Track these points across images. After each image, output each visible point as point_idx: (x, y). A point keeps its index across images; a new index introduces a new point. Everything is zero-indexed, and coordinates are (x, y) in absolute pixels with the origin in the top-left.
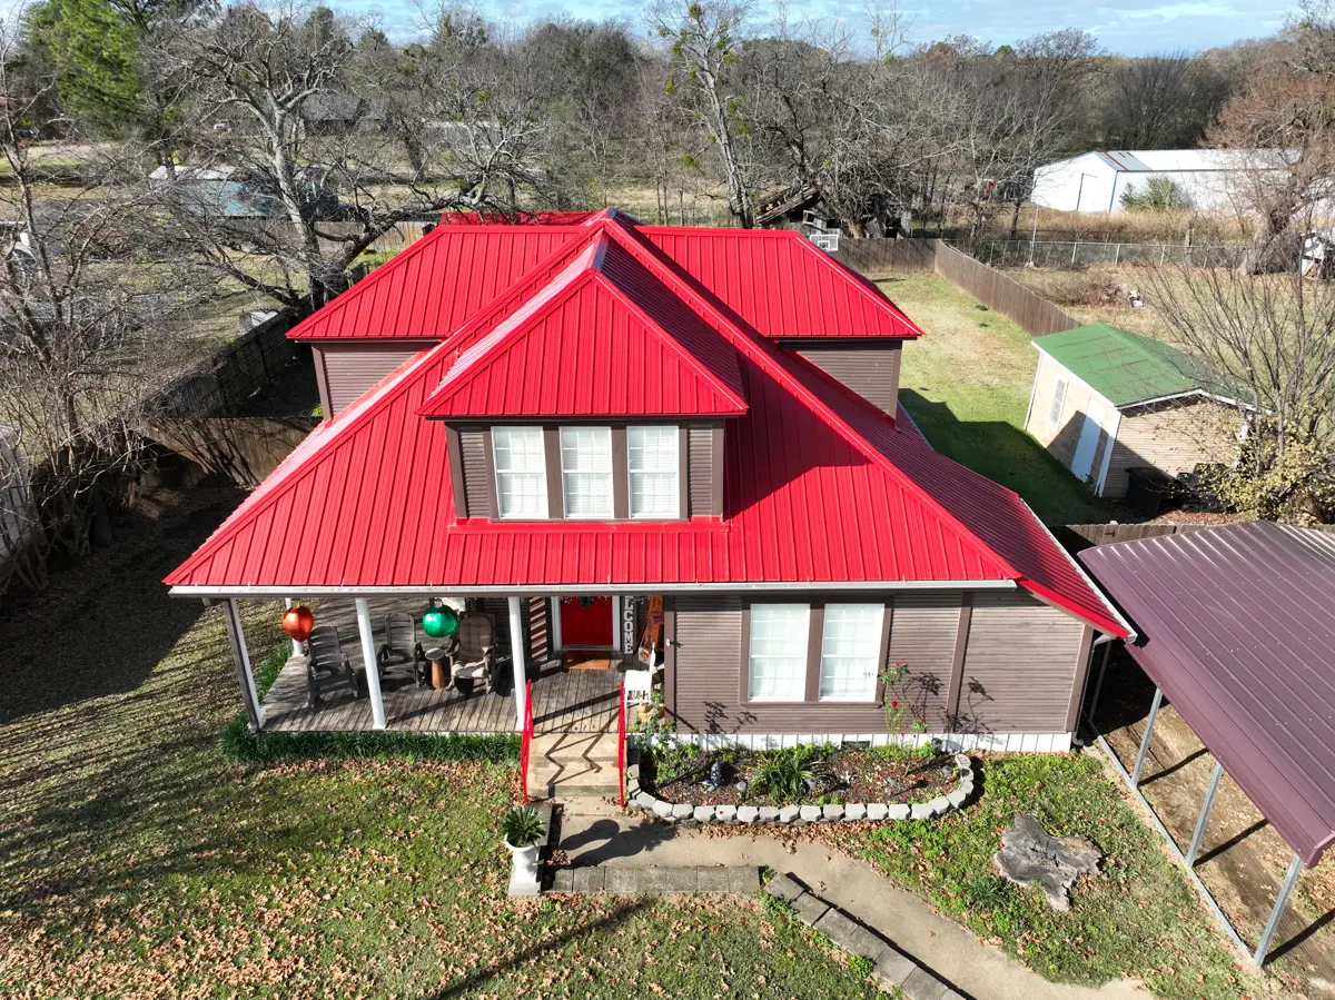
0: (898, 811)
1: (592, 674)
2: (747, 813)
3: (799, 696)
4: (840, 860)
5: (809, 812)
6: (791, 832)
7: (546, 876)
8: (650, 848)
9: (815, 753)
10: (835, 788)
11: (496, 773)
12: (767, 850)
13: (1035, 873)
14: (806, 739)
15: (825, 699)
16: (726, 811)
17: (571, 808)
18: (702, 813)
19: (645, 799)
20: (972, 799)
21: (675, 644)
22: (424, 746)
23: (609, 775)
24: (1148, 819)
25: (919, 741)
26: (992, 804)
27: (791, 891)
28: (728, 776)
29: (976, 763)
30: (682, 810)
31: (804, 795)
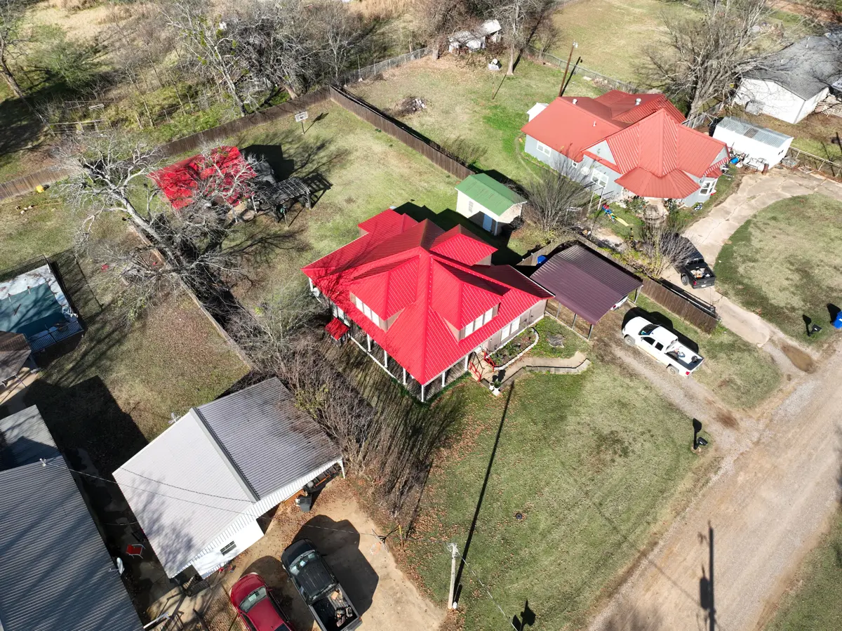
0: (532, 346)
2: (513, 361)
3: (508, 335)
4: (531, 359)
5: (521, 354)
6: (522, 359)
7: (499, 390)
8: (505, 375)
9: (511, 343)
10: (520, 347)
12: (521, 364)
13: (556, 344)
14: (509, 341)
15: (511, 333)
16: (509, 362)
17: (486, 378)
18: (507, 365)
19: (496, 369)
20: (539, 336)
22: (453, 384)
25: (523, 330)
26: (542, 335)
27: (530, 368)
28: (503, 355)
30: (503, 367)
31: (518, 352)
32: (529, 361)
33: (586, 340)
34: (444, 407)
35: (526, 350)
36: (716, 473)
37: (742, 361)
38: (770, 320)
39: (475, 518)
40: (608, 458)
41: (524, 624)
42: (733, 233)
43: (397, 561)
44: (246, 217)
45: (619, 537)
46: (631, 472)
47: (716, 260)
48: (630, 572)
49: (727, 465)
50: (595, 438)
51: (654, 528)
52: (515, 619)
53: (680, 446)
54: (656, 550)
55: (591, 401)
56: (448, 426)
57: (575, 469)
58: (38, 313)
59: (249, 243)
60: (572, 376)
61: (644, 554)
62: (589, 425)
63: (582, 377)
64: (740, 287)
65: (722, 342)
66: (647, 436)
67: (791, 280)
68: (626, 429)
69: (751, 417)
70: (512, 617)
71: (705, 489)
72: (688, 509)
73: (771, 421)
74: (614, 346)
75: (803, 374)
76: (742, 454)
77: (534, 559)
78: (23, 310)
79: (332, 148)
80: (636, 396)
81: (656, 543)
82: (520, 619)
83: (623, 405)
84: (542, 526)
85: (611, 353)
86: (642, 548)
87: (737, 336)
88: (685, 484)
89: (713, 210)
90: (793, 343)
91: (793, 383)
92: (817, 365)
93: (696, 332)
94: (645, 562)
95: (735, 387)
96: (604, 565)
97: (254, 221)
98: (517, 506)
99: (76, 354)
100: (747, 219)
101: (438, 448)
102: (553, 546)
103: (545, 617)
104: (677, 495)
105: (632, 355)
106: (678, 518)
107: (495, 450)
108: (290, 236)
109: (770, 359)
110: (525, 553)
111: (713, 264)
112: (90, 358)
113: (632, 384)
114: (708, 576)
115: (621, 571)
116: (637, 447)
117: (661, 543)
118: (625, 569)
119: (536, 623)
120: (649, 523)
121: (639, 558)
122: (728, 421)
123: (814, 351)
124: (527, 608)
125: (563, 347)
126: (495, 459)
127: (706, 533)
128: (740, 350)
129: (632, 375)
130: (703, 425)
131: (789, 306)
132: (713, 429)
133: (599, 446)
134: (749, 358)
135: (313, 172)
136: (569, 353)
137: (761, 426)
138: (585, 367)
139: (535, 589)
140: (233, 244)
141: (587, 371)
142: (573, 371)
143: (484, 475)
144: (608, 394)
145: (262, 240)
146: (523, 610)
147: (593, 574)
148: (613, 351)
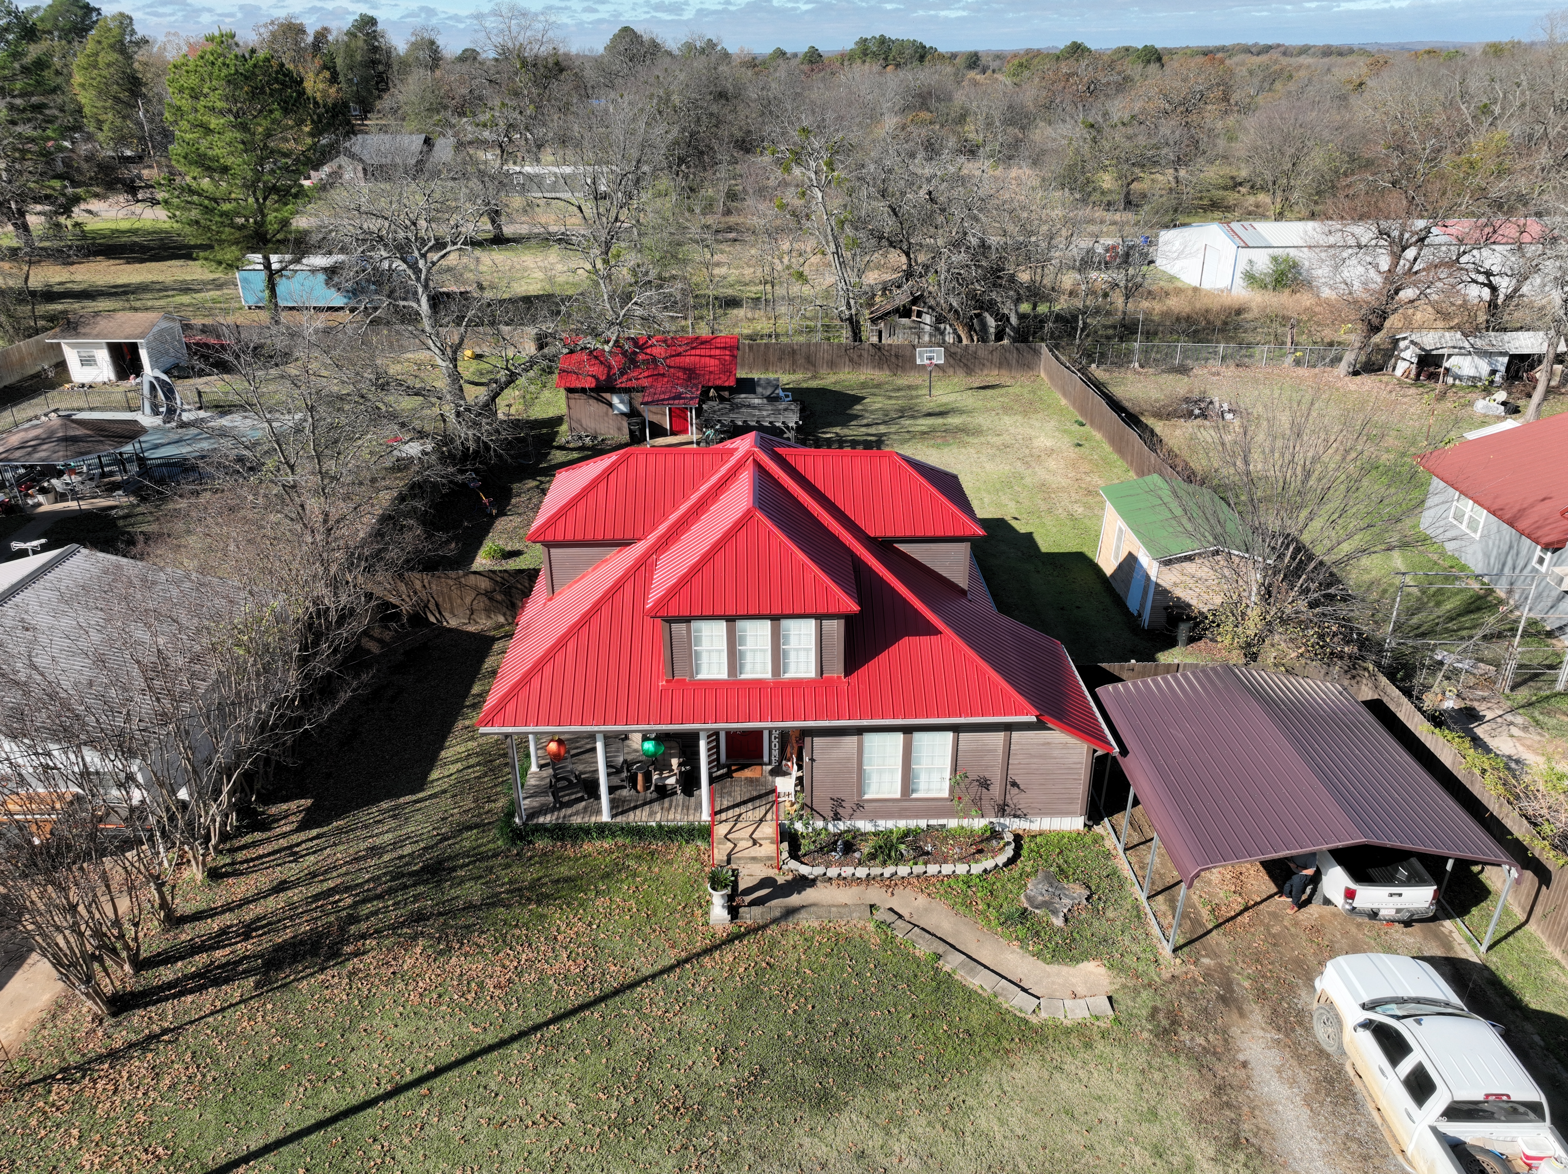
0: (961, 869)
1: (750, 781)
2: (861, 872)
3: (896, 793)
4: (922, 900)
5: (903, 870)
6: (891, 883)
7: (734, 912)
8: (799, 893)
9: (907, 833)
10: (921, 854)
11: (689, 850)
12: (875, 894)
13: (1046, 905)
14: (903, 824)
15: (914, 796)
16: (847, 871)
17: (743, 872)
18: (833, 872)
19: (793, 864)
20: (1011, 861)
21: (812, 760)
22: (639, 833)
23: (768, 849)
24: (1126, 871)
25: (979, 824)
26: (1025, 863)
27: (890, 918)
28: (849, 848)
29: (1018, 838)
30: (818, 871)
31: (900, 859)
32: (909, 901)
33: (1166, 950)
35: (932, 869)
55: (985, 1121)
56: (508, 906)
60: (1002, 1015)
63: (1034, 1035)
74: (1257, 1014)
85: (1224, 1032)
101: (413, 938)
105: (1309, 1088)
129: (1243, 1146)
135: (872, 435)
136: (1063, 952)
138: (1073, 1013)
141: (1068, 1032)
142: (1018, 1001)
144: (1077, 1140)
148: (1235, 1031)
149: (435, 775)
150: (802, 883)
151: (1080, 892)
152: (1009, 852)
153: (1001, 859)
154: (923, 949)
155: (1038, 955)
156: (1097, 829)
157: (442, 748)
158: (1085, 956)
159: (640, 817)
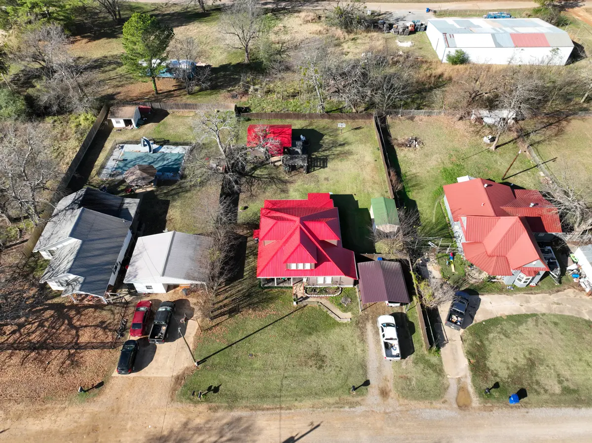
0: (332, 296)
2: (317, 296)
3: (323, 283)
4: (326, 301)
5: (323, 296)
6: (321, 298)
7: (297, 303)
9: (325, 288)
10: (326, 292)
11: (290, 291)
12: (319, 300)
13: (344, 302)
14: (324, 286)
15: (325, 283)
16: (314, 296)
17: (298, 295)
19: (306, 294)
20: (340, 294)
22: (281, 287)
23: (302, 291)
24: (358, 296)
25: (336, 286)
26: (343, 294)
27: (321, 304)
28: (315, 291)
30: (310, 295)
31: (323, 293)
32: (324, 301)
33: (360, 311)
34: (269, 294)
35: (328, 295)
36: (350, 407)
37: (428, 376)
38: (472, 370)
39: (235, 343)
40: (310, 363)
41: (212, 390)
42: (514, 314)
43: (195, 335)
44: (276, 164)
45: (278, 394)
46: (313, 376)
47: (483, 321)
48: (268, 409)
49: (359, 409)
50: (315, 352)
51: (296, 403)
52: (211, 386)
53: (347, 385)
54: (288, 411)
55: (331, 337)
56: (262, 302)
57: (292, 356)
58: (173, 165)
59: (267, 176)
60: (335, 321)
61: (281, 408)
62: (318, 345)
63: (339, 324)
64: (478, 343)
65: (430, 360)
66: (338, 369)
67: (517, 361)
68: (332, 359)
69: (398, 401)
70: (211, 385)
71: (337, 409)
72: (319, 410)
73: (407, 411)
74: (371, 322)
75: (455, 406)
76: (372, 411)
77: (239, 374)
78: (170, 160)
79: (347, 148)
80: (353, 350)
81: (290, 409)
82: (213, 388)
83: (343, 348)
84: (255, 366)
85: (365, 324)
86: (283, 406)
87: (442, 363)
88: (331, 400)
89: (520, 295)
90: (471, 389)
91: (443, 405)
92: (470, 409)
93: (422, 346)
94: (278, 411)
95: (408, 383)
96: (261, 398)
97: (277, 167)
98: (254, 351)
99: (171, 188)
100: (536, 313)
101: (250, 308)
102: (251, 376)
103: (221, 395)
104: (321, 401)
105: (374, 332)
106: (311, 409)
107: (270, 325)
108: (285, 182)
109: (447, 386)
110: (239, 369)
111: (478, 321)
112: (173, 192)
113: (357, 344)
114: (296, 438)
115: (265, 406)
116: (328, 370)
117: (293, 411)
118: (268, 407)
119: (216, 394)
120: (296, 400)
121: (278, 408)
122: (384, 393)
123: (477, 402)
124: (219, 387)
125: (346, 306)
126: (266, 328)
127: (315, 424)
128: (435, 371)
129: (363, 340)
130: (370, 386)
131: (495, 372)
132: (373, 390)
133: (312, 356)
134: (434, 377)
135: (325, 156)
136: (345, 311)
137: (398, 408)
138: (345, 321)
139: (229, 383)
140: (260, 173)
141: (344, 324)
142: (338, 319)
143: (255, 331)
144: (342, 340)
145: (272, 178)
146: (217, 386)
147: (254, 397)
148: (367, 324)
149: (245, 274)
150: (307, 298)
151: (350, 300)
152: (340, 292)
153: (338, 294)
154: (325, 310)
155: (342, 311)
156: (355, 287)
157: (244, 268)
158: (349, 311)
159: (281, 285)
